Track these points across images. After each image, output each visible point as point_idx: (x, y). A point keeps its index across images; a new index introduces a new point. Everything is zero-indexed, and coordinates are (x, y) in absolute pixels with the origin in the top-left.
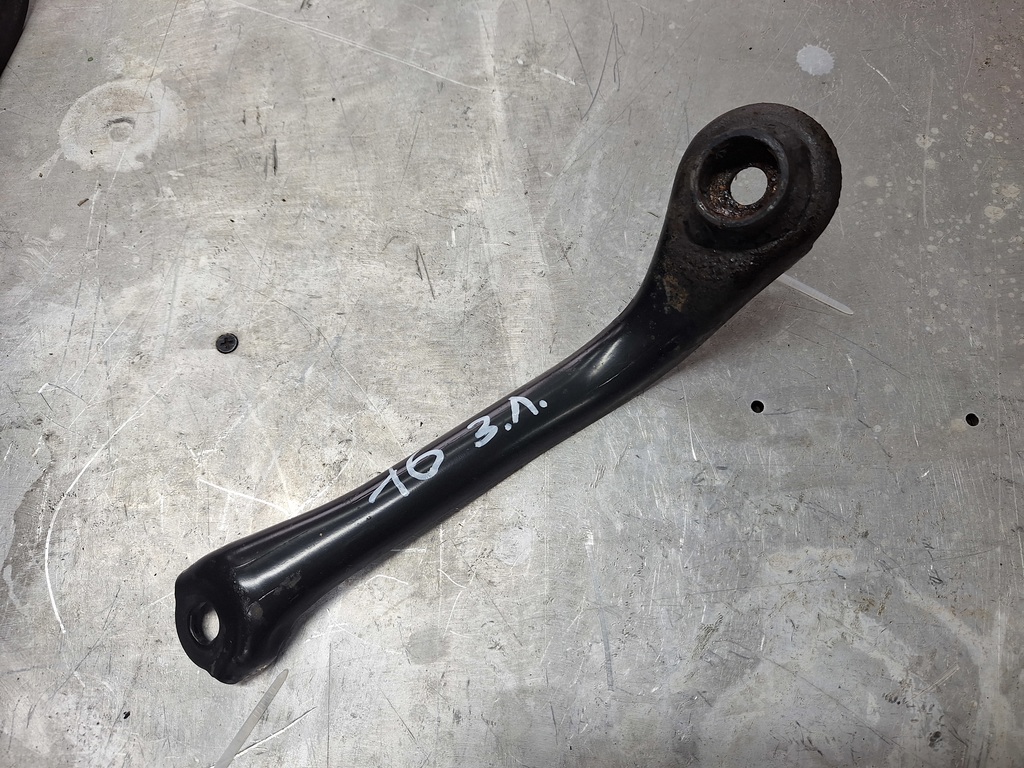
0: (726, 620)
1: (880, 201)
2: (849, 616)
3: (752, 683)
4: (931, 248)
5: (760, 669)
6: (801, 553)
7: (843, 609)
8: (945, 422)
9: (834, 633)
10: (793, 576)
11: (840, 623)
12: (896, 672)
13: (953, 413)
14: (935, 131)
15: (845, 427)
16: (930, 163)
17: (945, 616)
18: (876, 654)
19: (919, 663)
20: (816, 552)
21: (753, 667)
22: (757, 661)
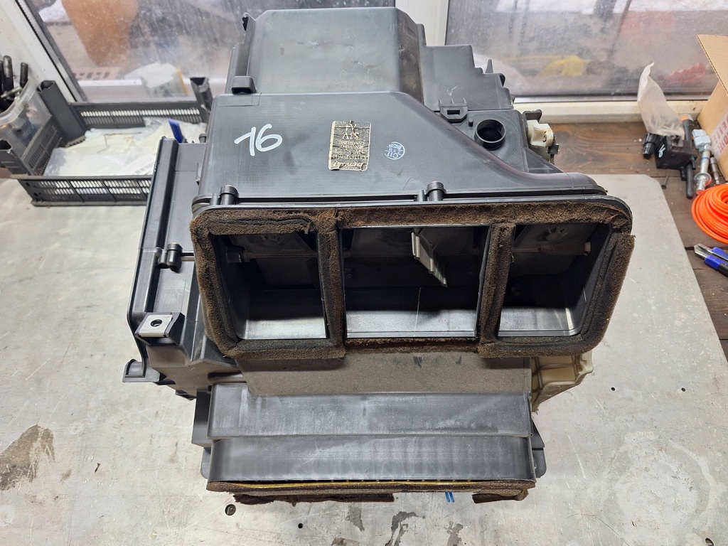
0: (617, 455)
1: (639, 321)
2: (656, 452)
3: (629, 474)
4: (659, 336)
5: (630, 469)
6: (636, 433)
7: (653, 450)
8: (675, 391)
9: (652, 458)
10: (635, 441)
11: (653, 454)
12: (675, 469)
13: (677, 388)
14: (654, 297)
15: (642, 394)
16: (654, 308)
17: (687, 451)
18: (667, 464)
19: (681, 465)
20: (641, 433)
21: (628, 469)
22: (629, 467)
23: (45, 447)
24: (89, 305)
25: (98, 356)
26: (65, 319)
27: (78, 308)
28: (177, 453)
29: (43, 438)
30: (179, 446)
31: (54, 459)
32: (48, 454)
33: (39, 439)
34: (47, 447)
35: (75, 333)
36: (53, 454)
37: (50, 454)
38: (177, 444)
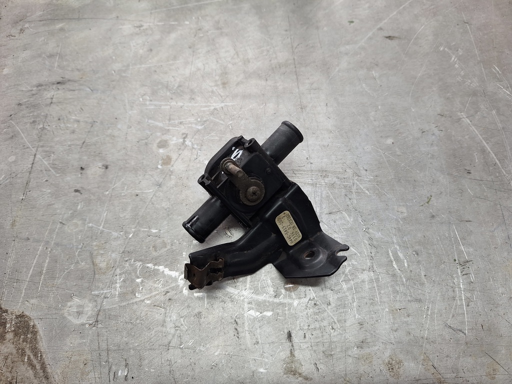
23: (23, 354)
24: (60, 79)
25: (95, 169)
26: (20, 104)
27: (40, 85)
28: (296, 353)
29: (16, 334)
30: (295, 339)
31: (47, 378)
32: (33, 367)
33: (10, 336)
34: (28, 352)
35: (44, 128)
36: (43, 367)
37: (38, 367)
38: (289, 336)
